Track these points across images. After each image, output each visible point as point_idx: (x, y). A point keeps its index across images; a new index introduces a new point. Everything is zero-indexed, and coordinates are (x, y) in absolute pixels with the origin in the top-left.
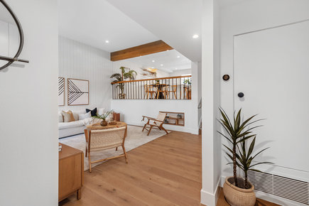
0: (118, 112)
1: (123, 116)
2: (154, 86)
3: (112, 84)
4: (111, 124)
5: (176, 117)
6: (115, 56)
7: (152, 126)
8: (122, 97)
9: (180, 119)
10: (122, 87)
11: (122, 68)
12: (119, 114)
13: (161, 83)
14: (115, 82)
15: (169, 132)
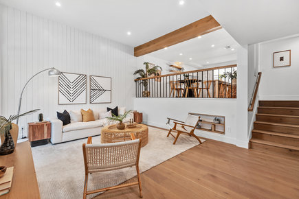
0: (140, 112)
1: (147, 116)
2: (182, 82)
3: (135, 81)
4: (130, 127)
5: (212, 121)
7: (180, 132)
9: (218, 123)
10: (145, 84)
11: (146, 64)
12: (142, 114)
13: (190, 78)
14: (139, 79)
15: (202, 141)
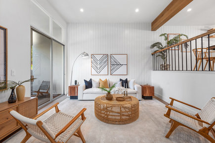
6: (155, 24)
8: (165, 68)
